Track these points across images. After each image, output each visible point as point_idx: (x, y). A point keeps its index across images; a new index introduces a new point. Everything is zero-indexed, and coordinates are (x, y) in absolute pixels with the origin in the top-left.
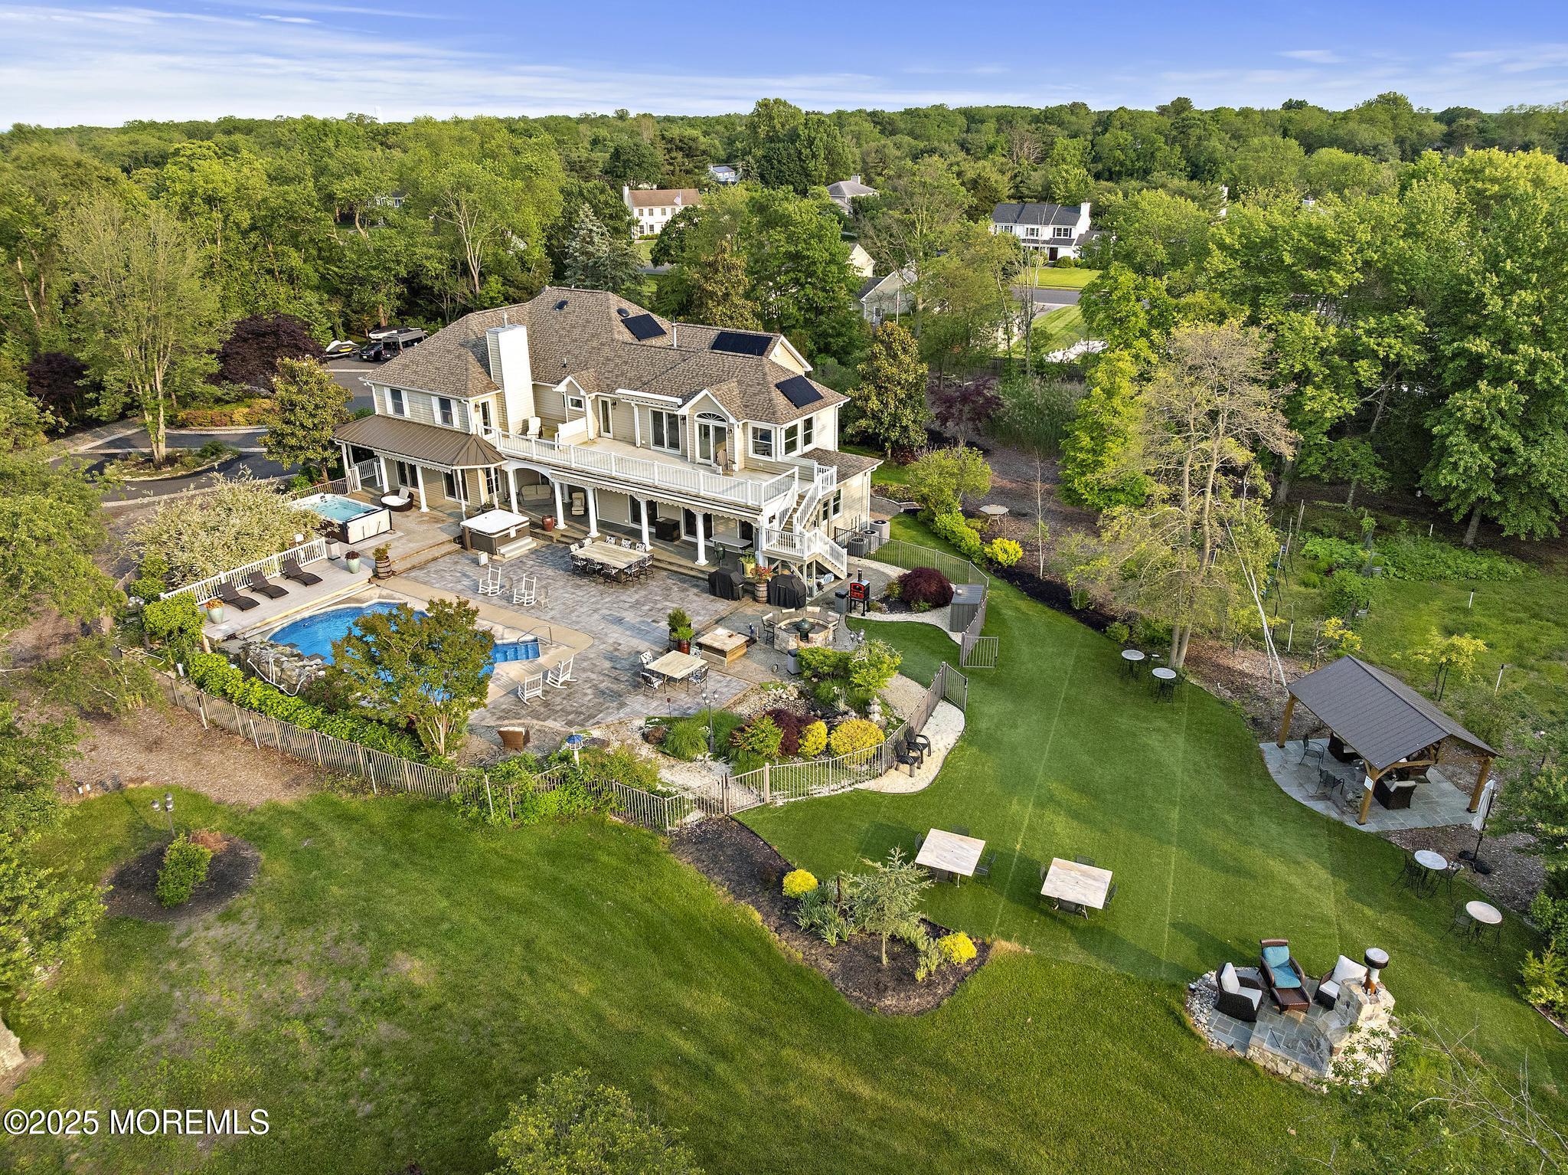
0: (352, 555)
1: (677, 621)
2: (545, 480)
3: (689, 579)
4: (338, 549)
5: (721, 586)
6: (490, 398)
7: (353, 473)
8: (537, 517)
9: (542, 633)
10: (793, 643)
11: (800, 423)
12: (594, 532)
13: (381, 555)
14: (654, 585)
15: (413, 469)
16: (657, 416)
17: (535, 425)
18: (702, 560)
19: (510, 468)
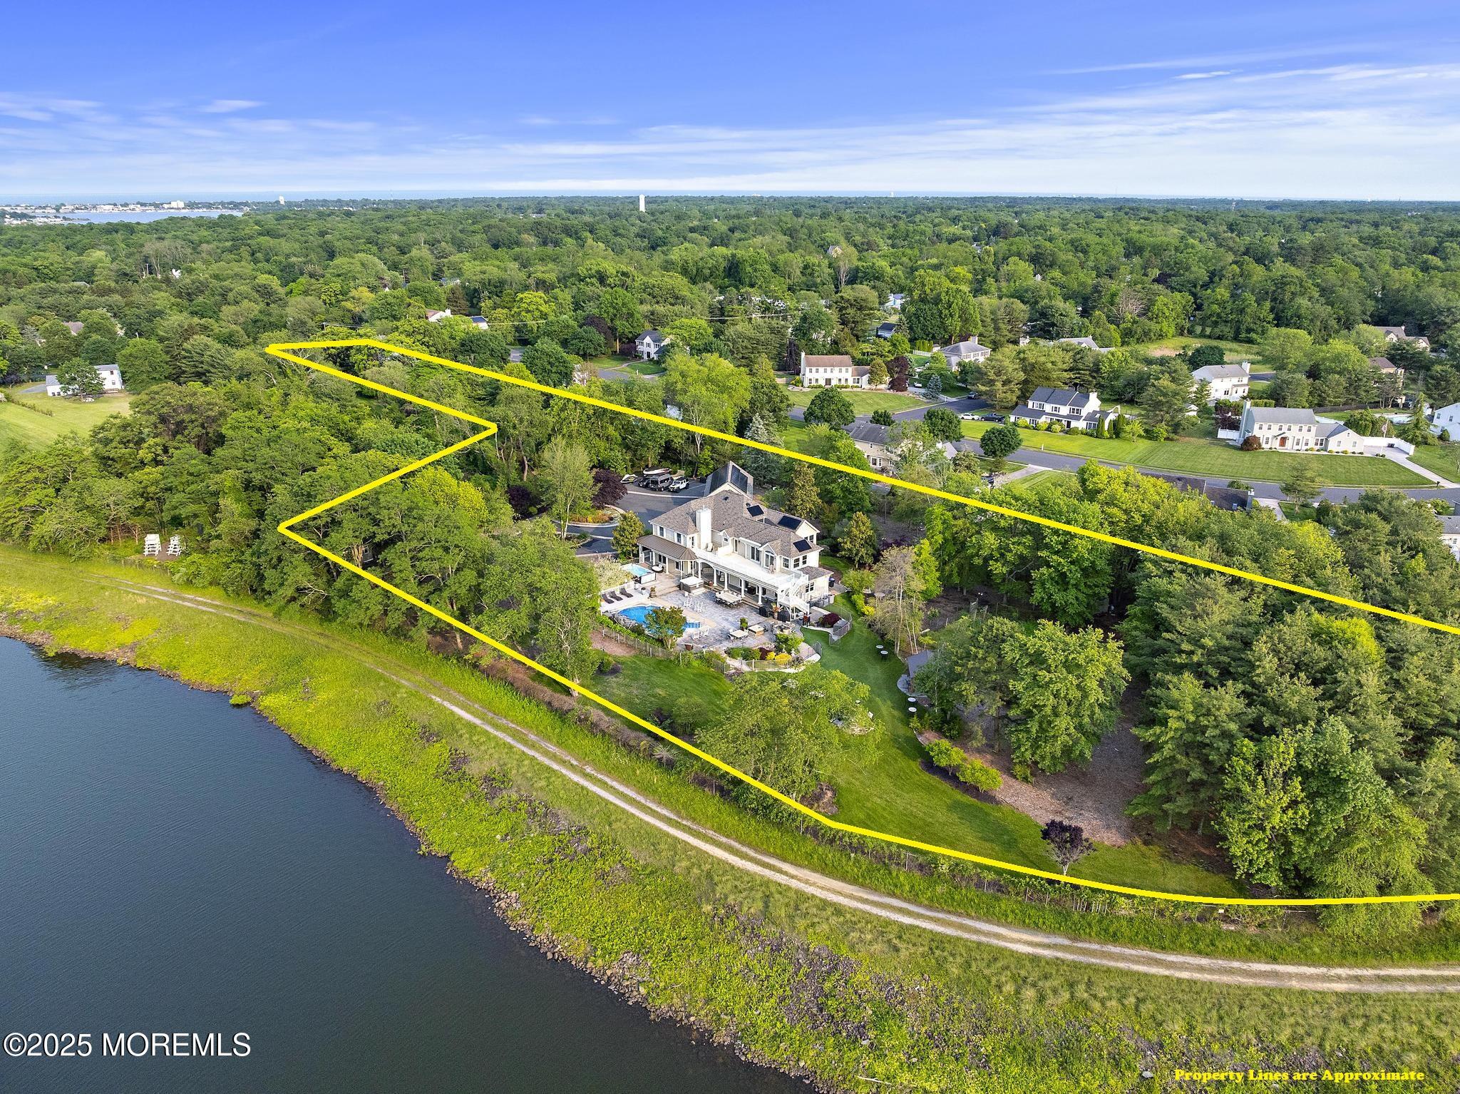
0: (643, 589)
1: (743, 621)
2: (710, 567)
3: (752, 608)
4: (638, 585)
5: (762, 612)
6: (695, 535)
7: (642, 555)
8: (707, 580)
9: (701, 621)
10: (778, 632)
11: (801, 558)
12: (726, 588)
13: (653, 590)
14: (742, 610)
15: (664, 558)
16: (753, 548)
17: (710, 546)
18: (760, 603)
19: (700, 561)
